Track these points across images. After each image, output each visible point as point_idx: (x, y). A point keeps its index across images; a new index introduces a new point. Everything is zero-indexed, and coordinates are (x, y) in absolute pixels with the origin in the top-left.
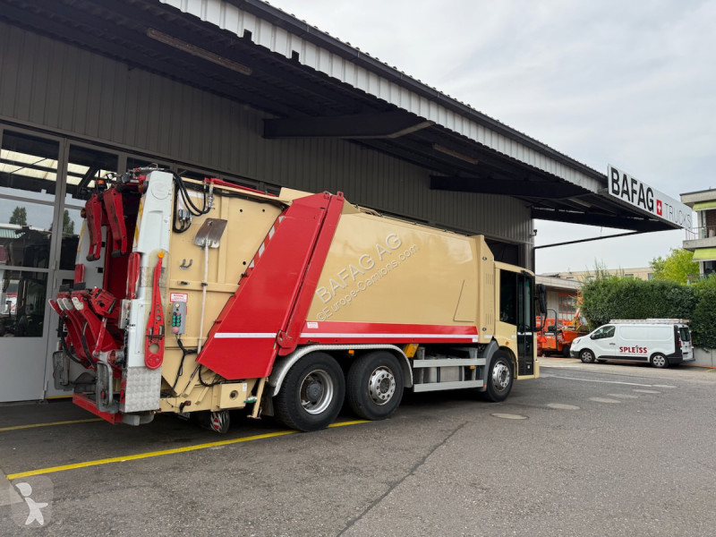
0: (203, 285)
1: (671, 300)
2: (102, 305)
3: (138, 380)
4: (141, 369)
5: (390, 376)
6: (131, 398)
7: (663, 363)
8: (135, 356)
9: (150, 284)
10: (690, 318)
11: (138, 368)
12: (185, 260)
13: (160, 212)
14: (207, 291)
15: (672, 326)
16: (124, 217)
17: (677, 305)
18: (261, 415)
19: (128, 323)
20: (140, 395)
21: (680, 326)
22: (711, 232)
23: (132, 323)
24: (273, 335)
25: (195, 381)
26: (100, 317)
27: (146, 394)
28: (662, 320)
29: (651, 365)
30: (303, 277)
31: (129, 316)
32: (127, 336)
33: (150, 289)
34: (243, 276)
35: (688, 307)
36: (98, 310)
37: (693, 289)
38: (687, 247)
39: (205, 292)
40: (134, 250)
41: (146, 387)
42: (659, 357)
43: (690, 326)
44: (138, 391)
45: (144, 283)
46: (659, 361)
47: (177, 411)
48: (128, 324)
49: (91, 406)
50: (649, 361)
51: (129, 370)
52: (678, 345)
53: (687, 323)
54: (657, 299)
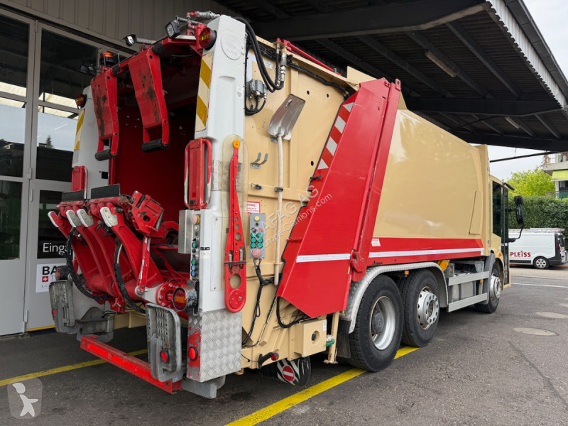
0: (279, 190)
1: (549, 212)
2: (146, 218)
3: (215, 331)
4: (219, 314)
5: (435, 297)
6: (208, 359)
7: (545, 265)
8: (210, 295)
9: (225, 186)
10: (564, 227)
11: (214, 312)
12: (260, 154)
13: (232, 79)
14: (283, 200)
15: (553, 234)
16: (164, 92)
17: (553, 217)
18: (337, 358)
19: (197, 244)
20: (218, 352)
21: (559, 234)
22: (565, 157)
23: (204, 244)
24: (347, 256)
25: (273, 321)
26: (140, 236)
27: (225, 350)
28: (540, 229)
29: (534, 267)
30: (371, 184)
31: (197, 234)
32: (197, 264)
33: (225, 193)
34: (313, 180)
35: (562, 218)
36: (141, 226)
37: (566, 203)
38: (546, 169)
39: (280, 200)
40: (197, 135)
41: (225, 341)
42: (541, 260)
43: (564, 234)
44: (215, 347)
45: (216, 186)
46: (541, 263)
47: (253, 366)
48: (197, 246)
49: (141, 371)
50: (532, 263)
51: (204, 318)
52: (557, 250)
53: (562, 232)
54: (536, 212)
